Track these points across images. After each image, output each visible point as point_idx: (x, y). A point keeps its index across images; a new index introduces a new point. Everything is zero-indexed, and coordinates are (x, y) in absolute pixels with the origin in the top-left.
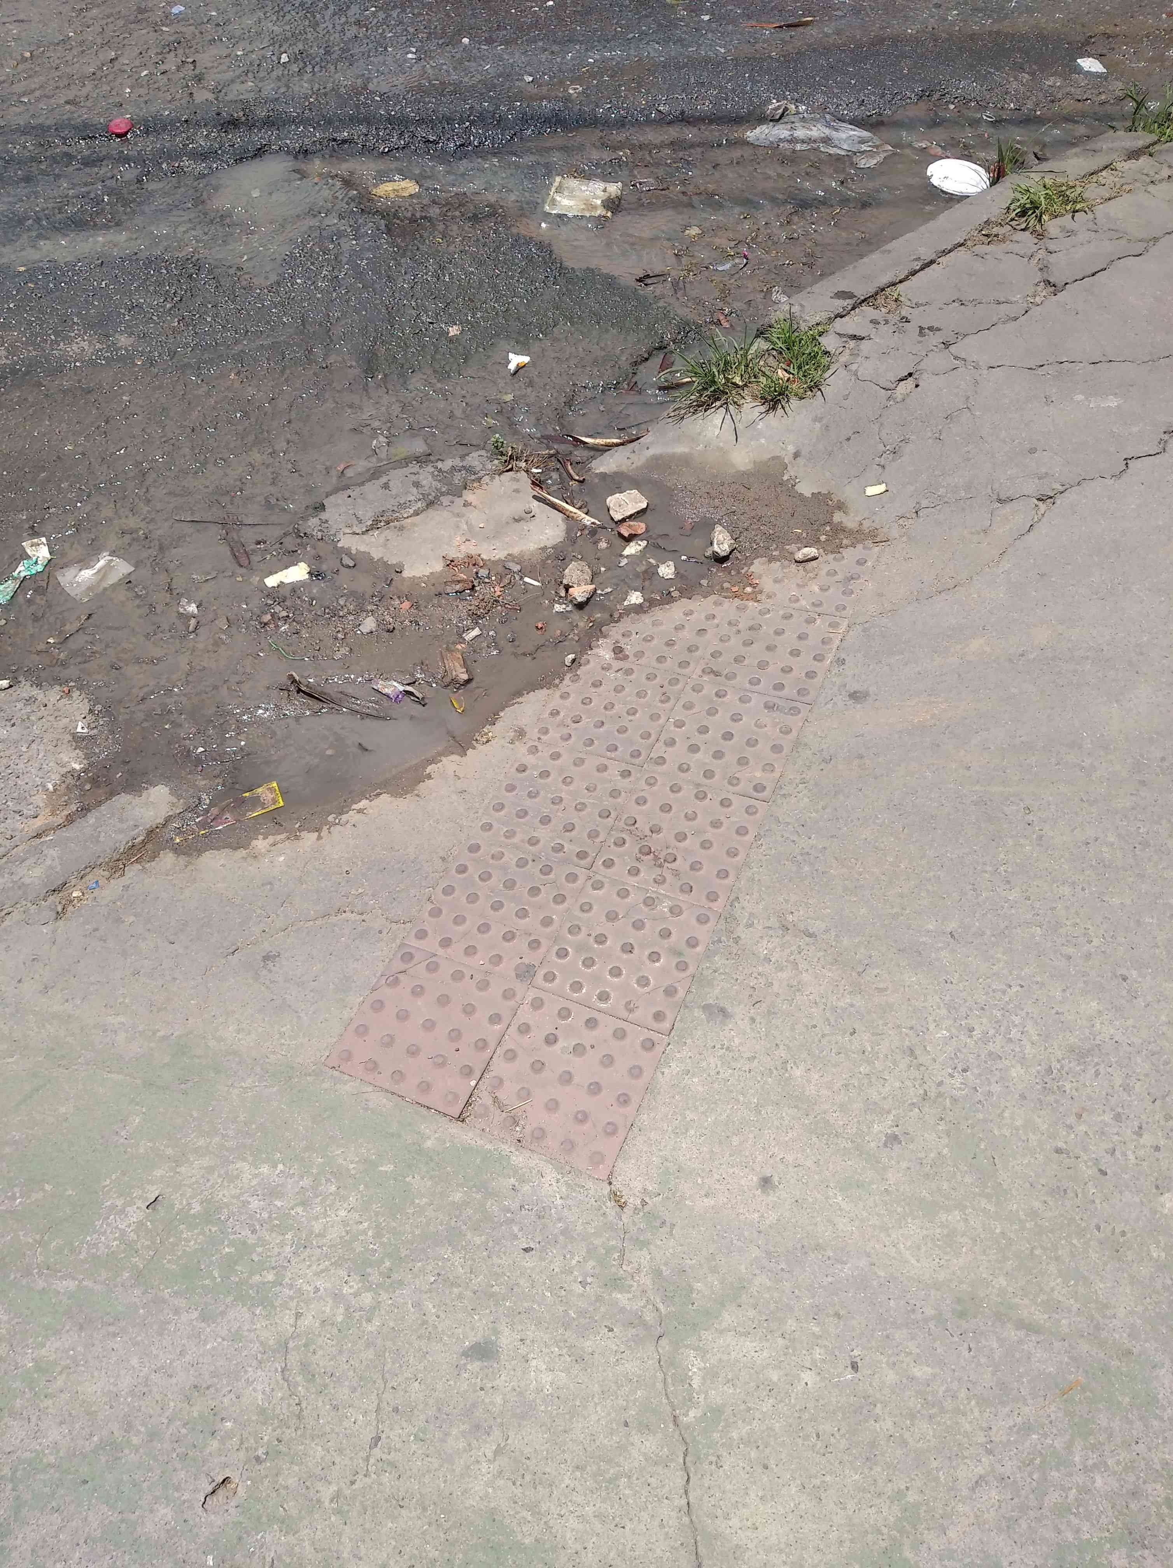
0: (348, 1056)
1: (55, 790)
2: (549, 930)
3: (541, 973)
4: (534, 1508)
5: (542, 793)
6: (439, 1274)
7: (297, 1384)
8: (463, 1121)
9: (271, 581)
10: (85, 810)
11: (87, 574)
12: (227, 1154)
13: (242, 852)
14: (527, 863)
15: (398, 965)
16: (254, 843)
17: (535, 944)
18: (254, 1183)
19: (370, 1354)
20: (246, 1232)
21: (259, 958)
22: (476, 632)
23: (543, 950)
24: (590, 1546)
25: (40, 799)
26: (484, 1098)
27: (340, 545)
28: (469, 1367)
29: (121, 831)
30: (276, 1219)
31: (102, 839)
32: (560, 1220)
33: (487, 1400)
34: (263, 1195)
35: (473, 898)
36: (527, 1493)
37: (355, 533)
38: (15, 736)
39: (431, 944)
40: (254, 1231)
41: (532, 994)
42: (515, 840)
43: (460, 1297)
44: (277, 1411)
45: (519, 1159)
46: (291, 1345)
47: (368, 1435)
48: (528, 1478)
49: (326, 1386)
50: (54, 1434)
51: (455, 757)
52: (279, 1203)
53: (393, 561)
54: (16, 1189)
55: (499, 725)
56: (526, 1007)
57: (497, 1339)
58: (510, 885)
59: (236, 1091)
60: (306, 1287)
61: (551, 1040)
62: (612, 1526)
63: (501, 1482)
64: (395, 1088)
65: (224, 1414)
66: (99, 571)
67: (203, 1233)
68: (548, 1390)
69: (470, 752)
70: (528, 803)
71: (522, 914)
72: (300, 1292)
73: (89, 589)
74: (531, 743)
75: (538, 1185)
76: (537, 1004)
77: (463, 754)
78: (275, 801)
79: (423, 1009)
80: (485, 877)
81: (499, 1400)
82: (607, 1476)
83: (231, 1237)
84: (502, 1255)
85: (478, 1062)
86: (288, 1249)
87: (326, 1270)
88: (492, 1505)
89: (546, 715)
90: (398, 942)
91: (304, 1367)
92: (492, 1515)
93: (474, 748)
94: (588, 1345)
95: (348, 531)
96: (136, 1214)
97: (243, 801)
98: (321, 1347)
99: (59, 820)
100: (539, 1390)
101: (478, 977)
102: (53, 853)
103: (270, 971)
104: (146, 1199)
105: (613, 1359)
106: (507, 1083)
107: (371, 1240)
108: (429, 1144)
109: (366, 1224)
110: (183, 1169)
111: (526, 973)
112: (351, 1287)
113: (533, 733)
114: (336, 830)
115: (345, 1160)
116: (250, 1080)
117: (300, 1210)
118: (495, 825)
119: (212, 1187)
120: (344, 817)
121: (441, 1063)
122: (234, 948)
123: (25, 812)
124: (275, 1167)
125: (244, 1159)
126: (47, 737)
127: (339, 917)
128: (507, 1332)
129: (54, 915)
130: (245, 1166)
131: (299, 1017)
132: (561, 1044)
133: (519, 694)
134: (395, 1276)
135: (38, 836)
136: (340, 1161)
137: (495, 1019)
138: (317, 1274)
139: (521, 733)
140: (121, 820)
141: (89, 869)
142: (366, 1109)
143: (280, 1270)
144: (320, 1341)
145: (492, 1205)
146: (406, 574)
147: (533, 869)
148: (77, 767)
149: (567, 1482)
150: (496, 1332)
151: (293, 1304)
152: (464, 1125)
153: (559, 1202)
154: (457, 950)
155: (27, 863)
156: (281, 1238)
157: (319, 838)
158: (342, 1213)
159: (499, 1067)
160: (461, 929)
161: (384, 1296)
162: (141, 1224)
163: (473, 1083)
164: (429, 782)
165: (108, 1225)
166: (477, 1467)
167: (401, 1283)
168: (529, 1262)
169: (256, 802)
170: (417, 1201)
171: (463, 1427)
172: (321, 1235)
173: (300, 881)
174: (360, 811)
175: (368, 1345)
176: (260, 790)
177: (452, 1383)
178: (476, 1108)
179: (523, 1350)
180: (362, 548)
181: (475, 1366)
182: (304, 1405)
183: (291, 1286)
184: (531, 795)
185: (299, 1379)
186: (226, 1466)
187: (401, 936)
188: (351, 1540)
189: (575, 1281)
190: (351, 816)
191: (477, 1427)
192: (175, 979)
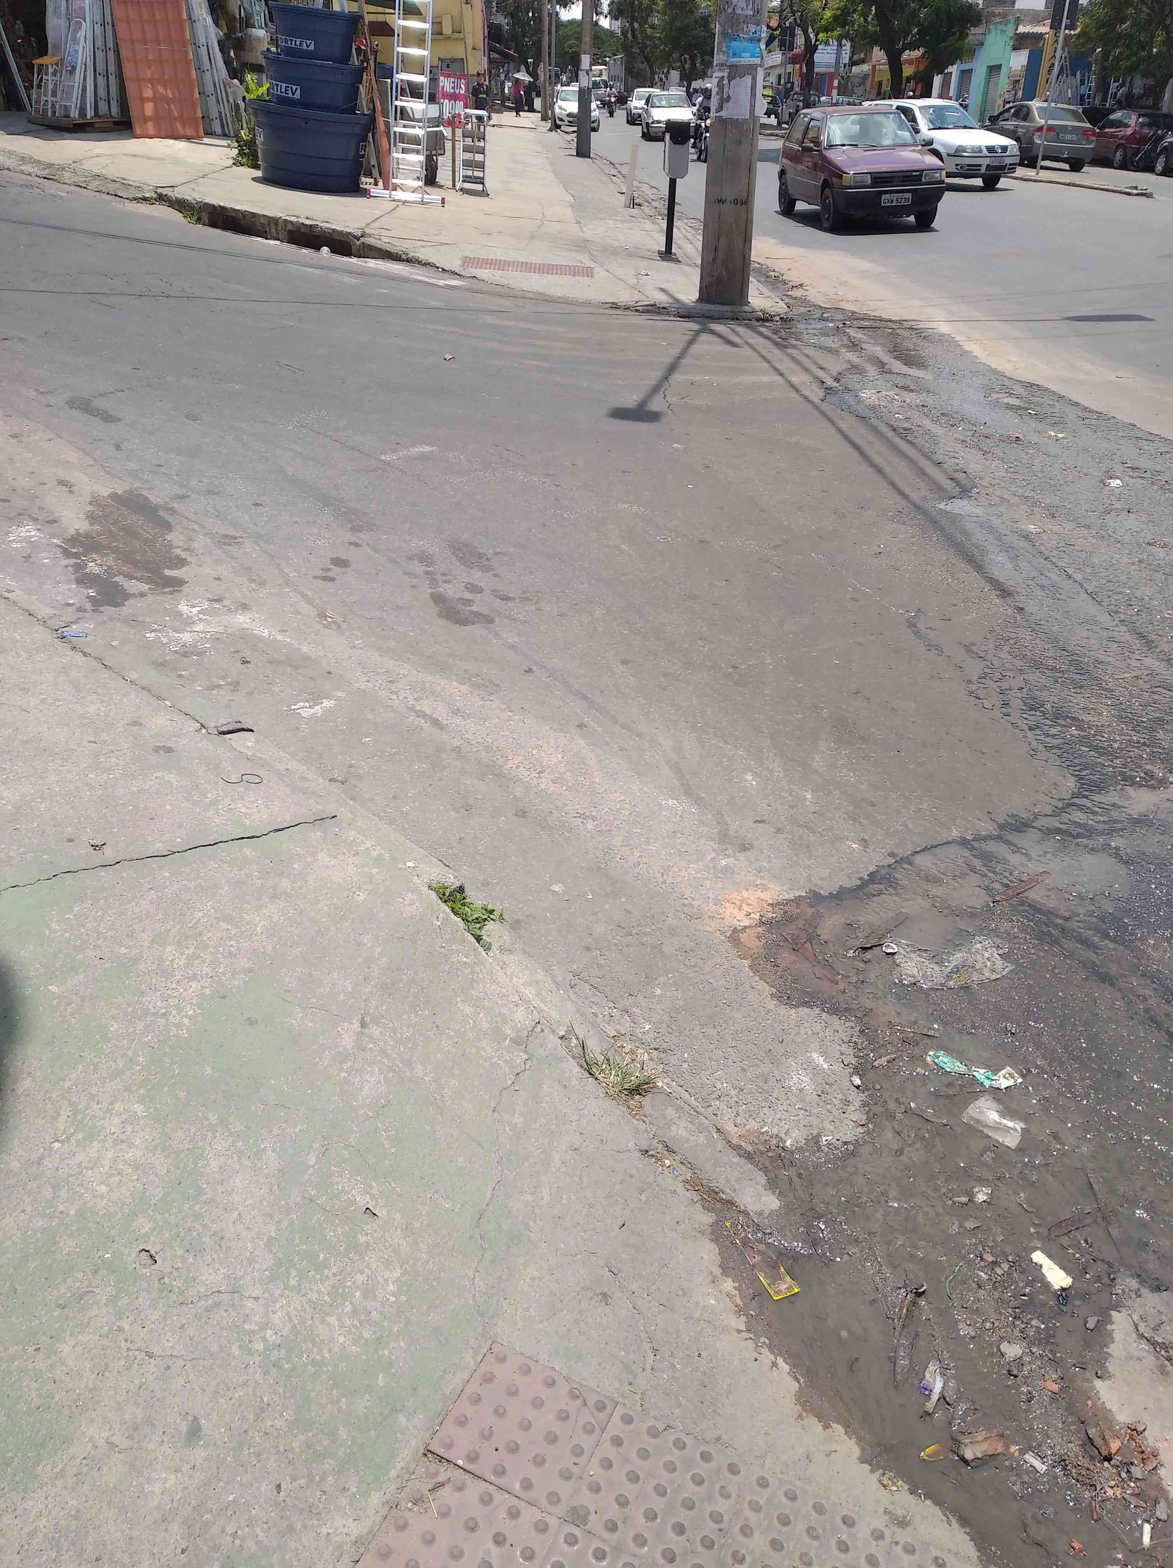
0: (502, 1360)
1: (762, 1133)
2: (630, 1542)
3: (577, 1532)
4: (61, 1474)
5: (815, 1543)
6: (269, 1405)
7: (206, 1300)
8: (425, 1455)
9: (1038, 1257)
10: (749, 1156)
11: (993, 1116)
12: (411, 1263)
13: (717, 1271)
14: (717, 1522)
15: (592, 1399)
16: (729, 1280)
17: (612, 1527)
18: (380, 1279)
19: (215, 1348)
20: (335, 1270)
21: (605, 1290)
22: (1041, 1467)
23: (606, 1535)
24: (16, 1521)
25: (753, 1125)
26: (444, 1473)
27: (1113, 1313)
28: (184, 1423)
29: (728, 1181)
30: (344, 1291)
31: (718, 1169)
32: (305, 1527)
33: (154, 1437)
34: (367, 1285)
35: (671, 1468)
36: (74, 1469)
37: (1136, 1326)
38: (808, 1099)
39: (616, 1427)
40: (335, 1275)
41: (552, 1521)
42: (748, 1513)
43: (243, 1419)
44: (190, 1289)
45: (376, 1499)
46: (236, 1295)
47: (155, 1349)
48: (85, 1469)
49: (199, 1320)
50: (215, 1164)
51: (856, 1451)
52: (357, 1294)
53: (1111, 1366)
54: (393, 1133)
55: (912, 1500)
56: (538, 1515)
57: (201, 1446)
58: (689, 1505)
59: (471, 1273)
60: (279, 1305)
61: (499, 1540)
62: (23, 1542)
63: (89, 1446)
64: (464, 1397)
65: (199, 1256)
66: (1000, 1124)
67: (339, 1241)
68: (148, 1488)
69: (867, 1467)
70: (800, 1527)
71: (651, 1516)
72: (275, 1301)
73: (978, 1121)
74: (887, 1533)
75: (346, 1513)
76: (542, 1528)
77: (862, 1460)
78: (778, 1293)
79: (544, 1420)
80: (698, 1481)
81: (151, 1446)
82: (62, 1540)
83: (332, 1260)
84: (278, 1463)
85: (484, 1467)
86: (315, 1296)
87: (290, 1320)
88: (75, 1441)
89: (935, 1553)
90: (620, 1399)
91: (217, 1305)
92: (67, 1441)
93: (872, 1471)
94: (174, 1527)
95: (1136, 1318)
96: (363, 1200)
97: (775, 1267)
98: (229, 1315)
99: (735, 1141)
100: (149, 1481)
101: (575, 1470)
102: (701, 1139)
103: (591, 1299)
104: (375, 1208)
105: (156, 1550)
106: (458, 1495)
107: (311, 1357)
108: (402, 1420)
109: (327, 1355)
110: (399, 1232)
111: (578, 1516)
112: (271, 1336)
113: (904, 1536)
114: (751, 1344)
115: (393, 1348)
116: (481, 1284)
117: (349, 1308)
118: (766, 1492)
119: (380, 1251)
120: (765, 1351)
121: (487, 1436)
122: (616, 1271)
123: (739, 1118)
124: (393, 1295)
125: (403, 1275)
126: (813, 1119)
127: (649, 1352)
128: (204, 1454)
129: (645, 1148)
130: (397, 1273)
131: (542, 1321)
132: (494, 1550)
133: (964, 1521)
134: (274, 1371)
135: (718, 1131)
136: (392, 1345)
137: (527, 1485)
138: (288, 1314)
139: (903, 1523)
140: (738, 1180)
141: (689, 1166)
142: (445, 1371)
143: (298, 1289)
144: (234, 1314)
145: (330, 1465)
146: (1099, 1384)
147: (710, 1529)
148: (788, 1143)
149: (70, 1503)
150: (206, 1446)
151: (267, 1295)
152: (420, 1454)
153: (324, 1531)
154: (609, 1450)
155: (690, 1126)
156: (326, 1292)
157: (739, 1331)
158: (341, 1339)
159: (475, 1489)
160: (634, 1455)
161: (257, 1359)
162: (354, 1203)
163: (460, 1462)
164: (819, 1427)
165: (356, 1184)
166: (107, 1429)
167: (266, 1373)
168: (266, 1487)
169: (776, 1278)
170: (343, 1400)
171: (139, 1417)
172: (323, 1321)
173: (689, 1318)
174: (774, 1364)
175: (221, 1348)
176: (788, 1279)
177: (176, 1409)
178: (434, 1466)
179: (186, 1468)
180: (1117, 1335)
181: (184, 1427)
182: (190, 1306)
183: (281, 1295)
184: (810, 1531)
185: (210, 1302)
186: (164, 1260)
187: (626, 1402)
188: (88, 1341)
189: (239, 1528)
190: (767, 1357)
191: (136, 1429)
192: (585, 1231)
